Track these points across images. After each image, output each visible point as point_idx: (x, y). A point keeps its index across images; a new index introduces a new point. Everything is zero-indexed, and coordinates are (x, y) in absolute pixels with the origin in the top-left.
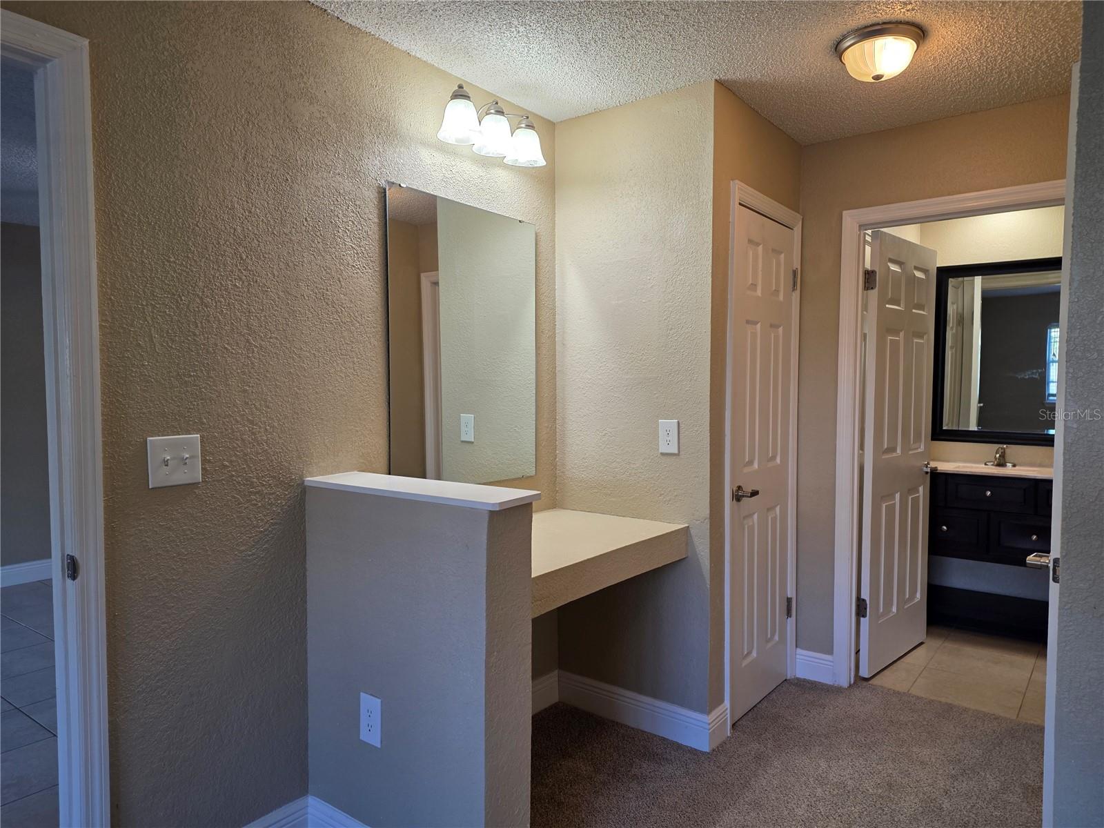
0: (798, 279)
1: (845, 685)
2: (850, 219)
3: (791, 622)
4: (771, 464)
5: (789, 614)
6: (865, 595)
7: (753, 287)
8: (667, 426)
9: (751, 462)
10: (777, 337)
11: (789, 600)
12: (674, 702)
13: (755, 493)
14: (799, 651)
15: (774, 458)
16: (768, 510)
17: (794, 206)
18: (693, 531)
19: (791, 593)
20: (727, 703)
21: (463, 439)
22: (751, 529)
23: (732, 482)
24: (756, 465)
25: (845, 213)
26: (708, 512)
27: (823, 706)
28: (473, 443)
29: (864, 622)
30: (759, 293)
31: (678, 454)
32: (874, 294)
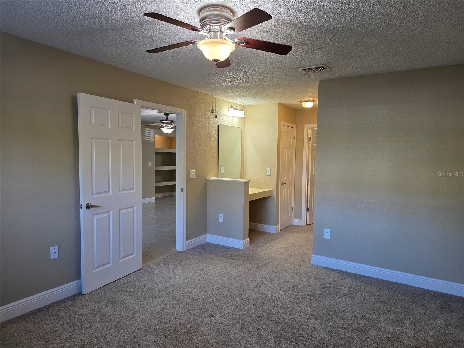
0: (296, 139)
1: (304, 225)
2: (306, 127)
3: (293, 212)
4: (289, 178)
5: (292, 211)
6: (308, 207)
7: (286, 141)
8: (268, 170)
9: (285, 178)
10: (290, 151)
11: (292, 208)
12: (270, 225)
13: (285, 184)
14: (294, 219)
15: (290, 177)
16: (288, 188)
17: (294, 123)
18: (273, 191)
19: (293, 206)
20: (279, 225)
21: (221, 172)
22: (284, 191)
23: (281, 181)
24: (286, 178)
25: (305, 125)
26: (276, 187)
27: (299, 228)
28: (223, 173)
29: (308, 212)
30: (287, 142)
31: (270, 176)
32: (311, 142)
